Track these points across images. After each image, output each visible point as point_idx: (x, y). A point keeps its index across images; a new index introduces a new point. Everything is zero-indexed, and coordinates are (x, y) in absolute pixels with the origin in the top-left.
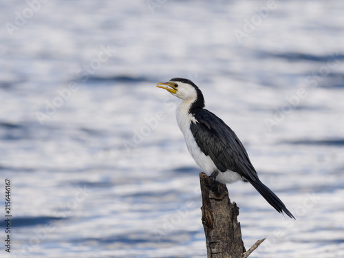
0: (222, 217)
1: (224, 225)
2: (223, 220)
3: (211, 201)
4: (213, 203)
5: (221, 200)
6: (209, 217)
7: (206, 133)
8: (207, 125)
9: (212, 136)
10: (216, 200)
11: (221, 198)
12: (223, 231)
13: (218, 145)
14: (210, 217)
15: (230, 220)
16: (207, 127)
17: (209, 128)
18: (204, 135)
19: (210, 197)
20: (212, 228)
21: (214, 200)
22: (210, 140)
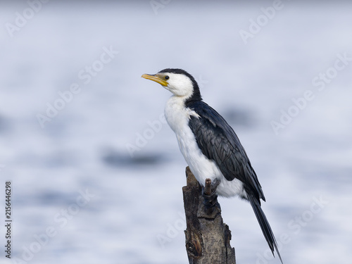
0: (213, 241)
1: (216, 251)
2: (216, 245)
3: (200, 220)
4: (203, 223)
5: (213, 219)
6: (196, 242)
7: (211, 131)
8: (211, 121)
9: (219, 135)
10: (206, 219)
11: (213, 216)
12: (215, 258)
13: (226, 147)
14: (198, 241)
15: (223, 245)
16: (211, 124)
17: (215, 125)
18: (208, 133)
19: (198, 215)
20: (201, 255)
21: (204, 220)
22: (216, 141)
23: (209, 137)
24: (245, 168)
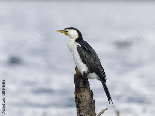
0: (86, 97)
1: (87, 101)
2: (87, 98)
3: (81, 88)
4: (82, 89)
5: (86, 88)
6: (79, 97)
7: (86, 52)
8: (86, 48)
9: (89, 54)
10: (83, 88)
11: (86, 87)
12: (87, 104)
13: (92, 59)
14: (80, 97)
15: (90, 98)
16: (86, 49)
17: (87, 49)
18: (85, 53)
19: (80, 86)
20: (81, 102)
21: (82, 88)
22: (87, 56)
23: (85, 55)
24: (99, 68)
